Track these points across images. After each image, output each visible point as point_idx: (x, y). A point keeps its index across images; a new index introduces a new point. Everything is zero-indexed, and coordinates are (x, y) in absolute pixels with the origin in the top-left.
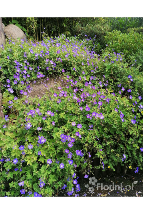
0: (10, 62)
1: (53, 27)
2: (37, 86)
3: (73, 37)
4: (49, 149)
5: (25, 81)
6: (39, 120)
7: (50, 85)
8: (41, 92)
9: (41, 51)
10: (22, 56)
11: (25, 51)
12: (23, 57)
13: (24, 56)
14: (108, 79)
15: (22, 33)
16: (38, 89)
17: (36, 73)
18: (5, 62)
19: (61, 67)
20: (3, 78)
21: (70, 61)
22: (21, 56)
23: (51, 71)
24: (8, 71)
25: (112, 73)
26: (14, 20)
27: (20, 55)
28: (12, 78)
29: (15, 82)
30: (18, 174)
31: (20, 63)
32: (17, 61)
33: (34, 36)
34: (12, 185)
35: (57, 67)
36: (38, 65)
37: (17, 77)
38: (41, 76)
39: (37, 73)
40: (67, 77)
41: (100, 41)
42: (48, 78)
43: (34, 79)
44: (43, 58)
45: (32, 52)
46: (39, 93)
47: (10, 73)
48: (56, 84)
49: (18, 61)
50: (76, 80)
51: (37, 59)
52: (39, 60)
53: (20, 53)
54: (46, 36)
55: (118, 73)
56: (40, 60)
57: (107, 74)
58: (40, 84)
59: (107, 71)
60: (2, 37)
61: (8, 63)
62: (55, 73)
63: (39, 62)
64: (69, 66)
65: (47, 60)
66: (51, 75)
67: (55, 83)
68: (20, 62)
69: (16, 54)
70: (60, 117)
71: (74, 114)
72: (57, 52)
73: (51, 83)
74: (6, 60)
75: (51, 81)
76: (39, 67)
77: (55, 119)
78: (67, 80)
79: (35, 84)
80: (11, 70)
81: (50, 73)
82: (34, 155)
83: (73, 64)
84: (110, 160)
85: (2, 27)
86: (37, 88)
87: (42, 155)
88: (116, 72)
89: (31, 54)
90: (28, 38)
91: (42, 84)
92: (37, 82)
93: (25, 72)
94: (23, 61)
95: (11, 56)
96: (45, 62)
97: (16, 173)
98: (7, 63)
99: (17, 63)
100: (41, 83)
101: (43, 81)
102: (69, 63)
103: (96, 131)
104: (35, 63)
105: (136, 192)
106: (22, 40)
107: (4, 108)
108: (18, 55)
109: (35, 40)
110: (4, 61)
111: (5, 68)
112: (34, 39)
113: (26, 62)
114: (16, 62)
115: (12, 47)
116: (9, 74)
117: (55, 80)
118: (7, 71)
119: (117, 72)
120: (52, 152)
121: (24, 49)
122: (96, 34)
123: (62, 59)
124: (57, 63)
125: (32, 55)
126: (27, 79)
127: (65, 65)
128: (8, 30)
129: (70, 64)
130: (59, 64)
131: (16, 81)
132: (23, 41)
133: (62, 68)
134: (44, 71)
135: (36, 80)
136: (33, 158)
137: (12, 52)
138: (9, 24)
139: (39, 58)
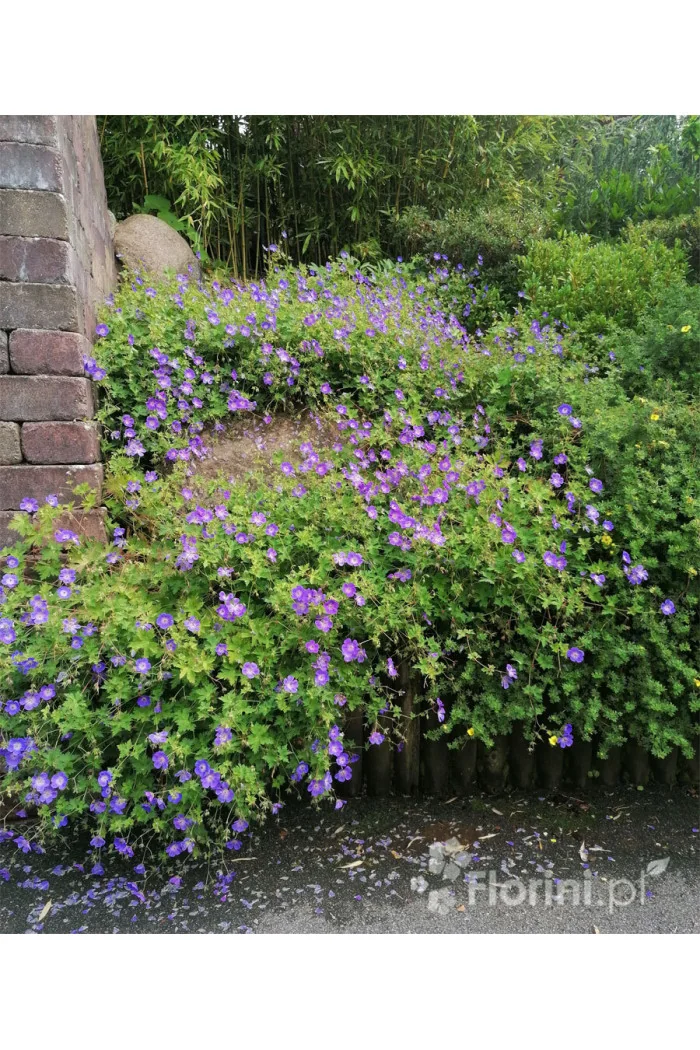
0: (134, 355)
1: (310, 224)
2: (228, 444)
3: (388, 263)
4: (254, 643)
5: (185, 425)
6: (226, 549)
7: (276, 440)
8: (242, 467)
9: (248, 318)
10: (179, 336)
11: (191, 315)
12: (183, 340)
13: (186, 335)
14: (500, 421)
15: (181, 250)
16: (229, 453)
17: (224, 396)
18: (120, 356)
19: (319, 375)
20: (110, 411)
21: (356, 356)
22: (174, 336)
23: (281, 390)
24: (126, 386)
25: (515, 399)
26: (153, 197)
27: (172, 332)
28: (139, 410)
29: (152, 424)
30: (148, 720)
31: (169, 358)
32: (160, 350)
33: (231, 261)
34: (127, 751)
35: (305, 376)
36: (234, 366)
37: (159, 406)
38: (242, 404)
39: (228, 395)
40: (340, 412)
41: (501, 278)
42: (267, 414)
43: (217, 417)
44: (253, 341)
45: (213, 321)
46: (232, 469)
47: (136, 392)
48: (299, 438)
49: (164, 350)
50: (376, 425)
51: (229, 344)
52: (238, 348)
53: (171, 324)
54: (281, 262)
55: (539, 400)
56: (244, 350)
57: (497, 404)
58: (239, 437)
59: (493, 391)
60: (107, 266)
61: (130, 358)
62: (297, 395)
63: (237, 355)
64: (350, 373)
65: (266, 349)
66: (281, 404)
67: (295, 437)
68: (171, 355)
69: (159, 326)
70: (298, 543)
71: (351, 536)
72: (307, 320)
73: (278, 435)
74: (122, 347)
75: (281, 426)
76: (238, 374)
77: (280, 550)
78: (339, 421)
79: (222, 436)
80: (137, 382)
81: (277, 397)
82: (203, 653)
83: (364, 363)
84: (477, 710)
85: (106, 226)
86: (226, 451)
87: (231, 662)
88: (530, 395)
89: (212, 326)
90: (205, 269)
91: (248, 436)
92: (228, 430)
93: (186, 390)
94: (179, 353)
95: (139, 334)
96: (259, 357)
97: (141, 717)
98: (125, 357)
99: (160, 359)
100: (242, 435)
101: (251, 428)
102: (352, 361)
103: (419, 589)
104: (223, 359)
105: (582, 847)
106: (180, 279)
107: (110, 515)
108: (164, 330)
109: (236, 273)
110: (116, 352)
111: (119, 375)
112: (233, 270)
113: (190, 354)
114: (156, 356)
115: (144, 303)
116: (130, 397)
117: (295, 425)
118: (124, 388)
119: (535, 397)
120: (263, 654)
121: (186, 309)
122: (484, 249)
123: (322, 347)
124: (306, 360)
125: (215, 332)
126: (191, 416)
127: (334, 368)
128: (129, 239)
129: (354, 364)
130: (312, 364)
131: (153, 419)
132: (186, 282)
133: (324, 380)
134: (253, 388)
135: (223, 420)
136: (200, 662)
137: (142, 322)
138: (132, 214)
139: (237, 342)
